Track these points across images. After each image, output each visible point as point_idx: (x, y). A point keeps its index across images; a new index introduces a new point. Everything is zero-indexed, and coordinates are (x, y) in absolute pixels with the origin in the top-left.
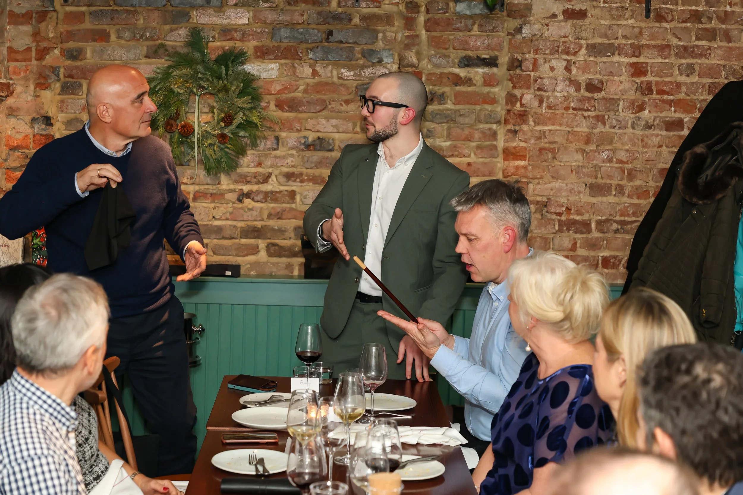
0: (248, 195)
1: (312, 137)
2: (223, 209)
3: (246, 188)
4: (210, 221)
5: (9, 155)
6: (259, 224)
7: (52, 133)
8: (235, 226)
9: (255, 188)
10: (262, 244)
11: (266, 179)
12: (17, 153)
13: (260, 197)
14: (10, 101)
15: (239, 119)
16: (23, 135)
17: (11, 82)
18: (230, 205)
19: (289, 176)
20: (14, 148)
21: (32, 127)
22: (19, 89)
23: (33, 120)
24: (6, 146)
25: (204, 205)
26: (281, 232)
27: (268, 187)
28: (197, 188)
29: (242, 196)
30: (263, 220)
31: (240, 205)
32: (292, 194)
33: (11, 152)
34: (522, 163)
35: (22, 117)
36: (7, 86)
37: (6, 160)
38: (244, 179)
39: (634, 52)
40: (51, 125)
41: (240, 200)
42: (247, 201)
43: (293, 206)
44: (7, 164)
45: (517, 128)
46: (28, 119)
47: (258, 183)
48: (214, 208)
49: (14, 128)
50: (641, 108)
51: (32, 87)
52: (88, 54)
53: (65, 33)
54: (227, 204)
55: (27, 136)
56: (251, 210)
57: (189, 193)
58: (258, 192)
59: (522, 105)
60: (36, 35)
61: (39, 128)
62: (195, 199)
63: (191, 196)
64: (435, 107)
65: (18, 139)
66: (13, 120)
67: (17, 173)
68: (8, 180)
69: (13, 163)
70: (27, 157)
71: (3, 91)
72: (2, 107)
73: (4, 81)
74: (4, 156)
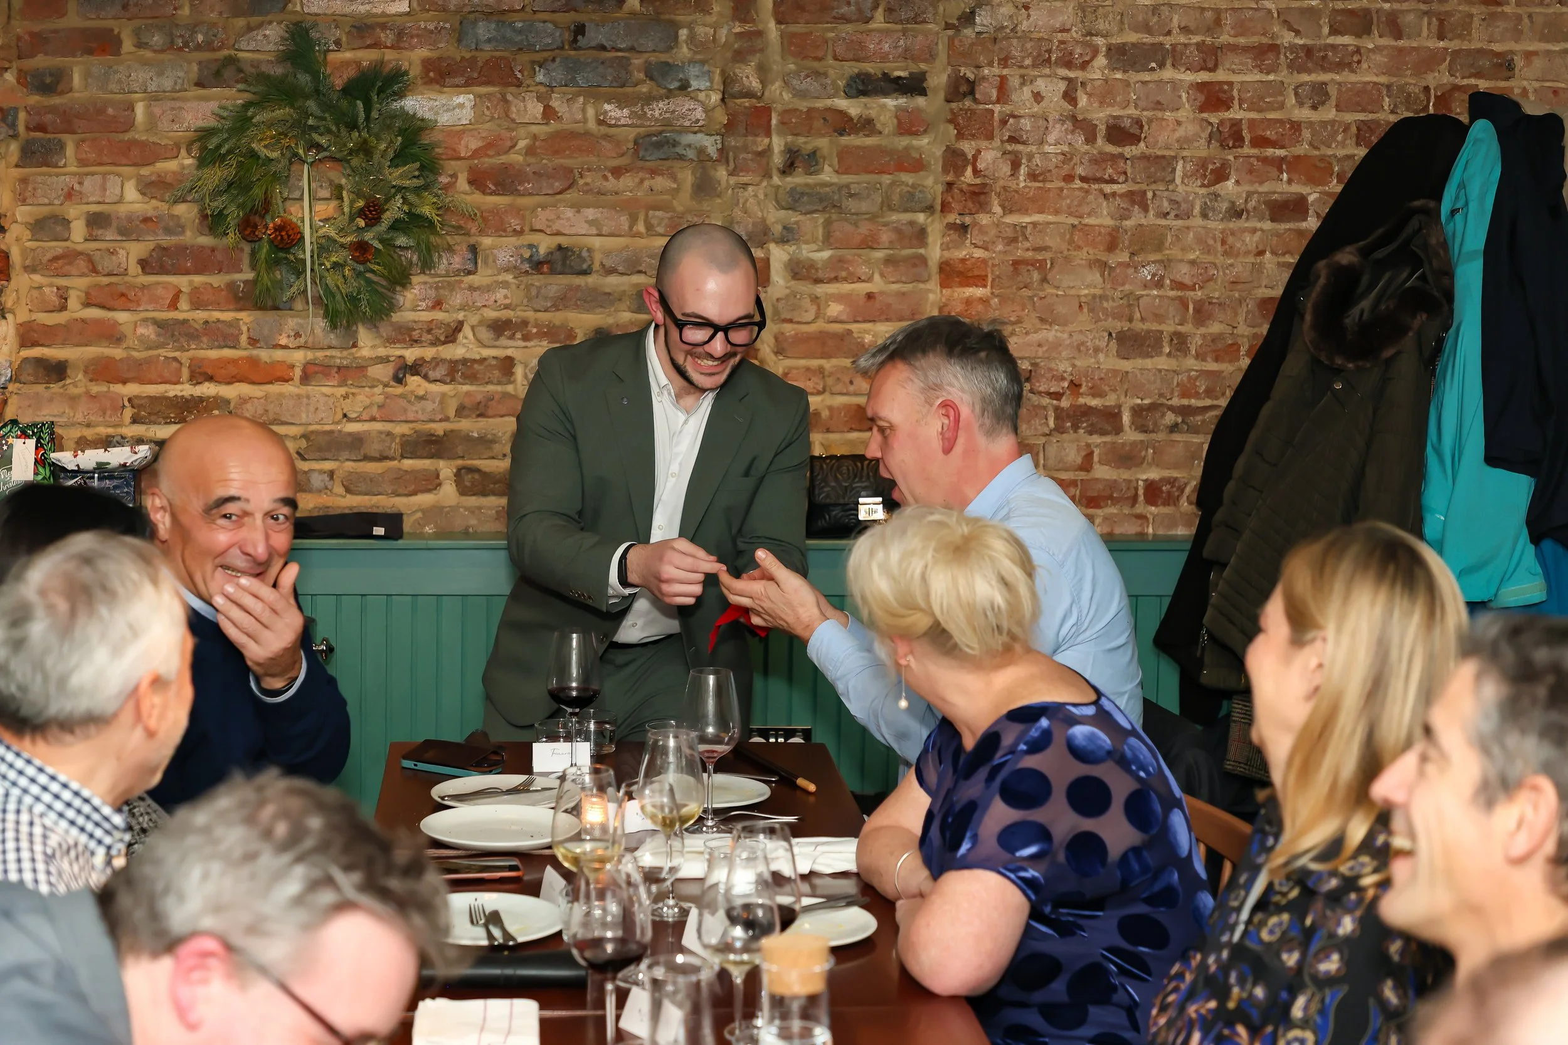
0: (415, 368)
1: (545, 245)
2: (363, 399)
3: (411, 354)
4: (337, 423)
6: (439, 428)
7: (4, 248)
8: (389, 434)
9: (429, 353)
10: (446, 469)
11: (452, 334)
13: (440, 372)
15: (395, 210)
18: (379, 389)
19: (500, 328)
25: (324, 390)
26: (485, 442)
27: (456, 351)
28: (310, 355)
29: (404, 371)
30: (446, 419)
31: (399, 390)
32: (507, 365)
34: (979, 292)
38: (407, 335)
39: (1205, 61)
40: (3, 230)
41: (399, 380)
42: (414, 381)
43: (510, 388)
45: (967, 220)
47: (435, 343)
48: (346, 397)
50: (1220, 174)
52: (77, 80)
53: (27, 37)
54: (372, 387)
56: (422, 398)
57: (292, 367)
58: (437, 362)
59: (976, 172)
62: (306, 379)
63: (298, 372)
64: (798, 179)
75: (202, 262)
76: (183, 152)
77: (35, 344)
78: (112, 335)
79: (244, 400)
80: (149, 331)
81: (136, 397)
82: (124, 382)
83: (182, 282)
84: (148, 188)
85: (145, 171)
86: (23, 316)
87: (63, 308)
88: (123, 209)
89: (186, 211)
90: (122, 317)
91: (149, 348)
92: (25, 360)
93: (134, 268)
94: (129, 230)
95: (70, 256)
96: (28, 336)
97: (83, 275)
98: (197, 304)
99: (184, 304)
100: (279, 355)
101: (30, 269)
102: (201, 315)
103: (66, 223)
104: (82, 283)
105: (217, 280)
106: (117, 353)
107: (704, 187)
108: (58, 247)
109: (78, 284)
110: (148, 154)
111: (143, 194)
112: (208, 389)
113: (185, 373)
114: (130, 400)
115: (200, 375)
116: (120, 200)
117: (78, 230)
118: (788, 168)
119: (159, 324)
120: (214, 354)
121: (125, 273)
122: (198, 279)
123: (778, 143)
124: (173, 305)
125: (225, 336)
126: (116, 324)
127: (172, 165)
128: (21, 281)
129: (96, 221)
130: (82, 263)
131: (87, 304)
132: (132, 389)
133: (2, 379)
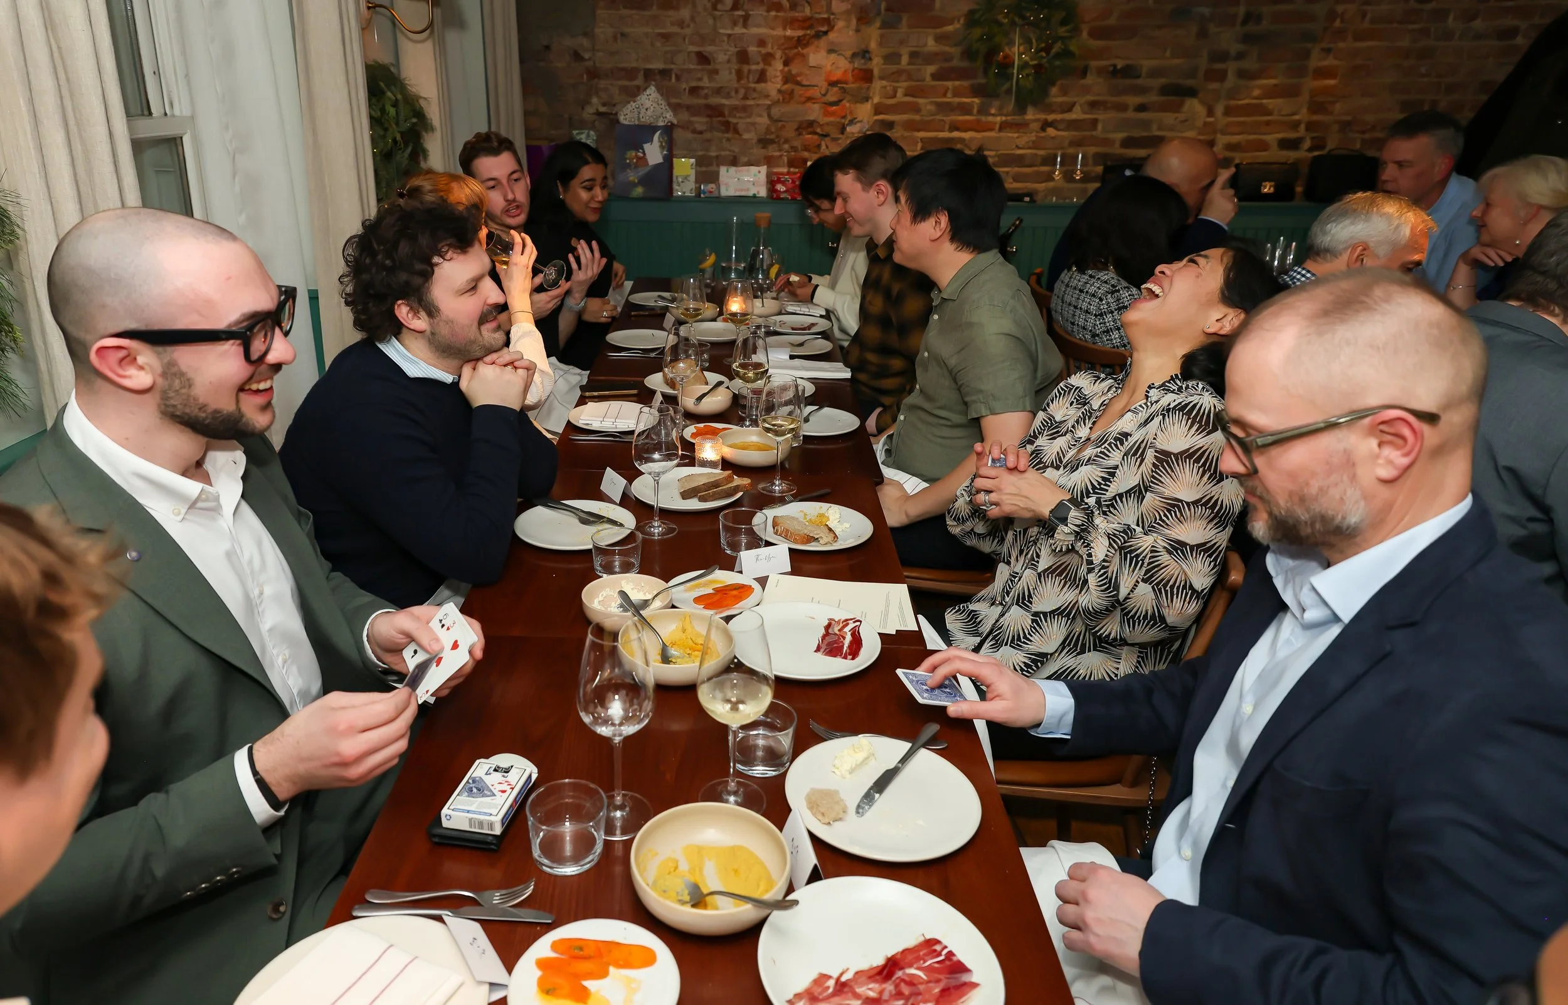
0: (1051, 124)
1: (1120, 64)
2: (1024, 140)
3: (1051, 117)
4: (1013, 150)
5: (827, 91)
7: (871, 67)
8: (1036, 154)
9: (1059, 117)
10: (1059, 171)
11: (1070, 108)
12: (835, 89)
13: (1061, 126)
14: (832, 36)
15: (1057, 48)
16: (843, 70)
17: (832, 17)
18: (1034, 134)
19: (1093, 105)
20: (833, 84)
21: (852, 62)
22: (840, 24)
23: (854, 55)
24: (826, 81)
25: (1010, 135)
27: (1073, 116)
28: (1004, 118)
29: (1046, 125)
30: (1062, 148)
31: (1043, 134)
32: (1094, 123)
33: (830, 87)
34: (1332, 82)
35: (843, 53)
36: (827, 21)
37: (824, 95)
38: (1050, 109)
40: (870, 59)
41: (1043, 129)
42: (1051, 131)
43: (1094, 133)
44: (826, 99)
45: (1332, 46)
46: (849, 53)
47: (1063, 112)
48: (1018, 138)
49: (834, 63)
50: (1473, 18)
51: (854, 21)
54: (1031, 133)
55: (846, 71)
56: (1053, 138)
57: (996, 123)
58: (1062, 121)
59: (1342, 21)
61: (858, 62)
62: (1001, 129)
63: (998, 126)
64: (1251, 28)
65: (838, 75)
66: (833, 56)
67: (834, 107)
68: (827, 114)
69: (831, 98)
70: (844, 90)
71: (823, 26)
72: (823, 42)
73: (825, 16)
74: (823, 92)
75: (960, 74)
76: (956, 22)
77: (881, 113)
78: (916, 109)
79: (972, 139)
80: (931, 108)
81: (924, 138)
82: (919, 131)
83: (949, 84)
84: (939, 39)
85: (938, 31)
86: (876, 100)
87: (894, 96)
88: (926, 49)
89: (955, 51)
90: (921, 101)
91: (932, 115)
92: (876, 121)
93: (928, 78)
94: (929, 59)
95: (900, 72)
96: (878, 110)
97: (905, 81)
98: (956, 94)
99: (949, 95)
100: (990, 118)
101: (882, 78)
102: (957, 100)
103: (900, 56)
104: (905, 84)
105: (966, 83)
106: (917, 117)
107: (1203, 34)
108: (894, 68)
109: (903, 85)
110: (939, 22)
111: (936, 42)
112: (956, 134)
113: (947, 127)
114: (921, 139)
115: (954, 127)
116: (925, 45)
117: (905, 60)
118: (1245, 22)
119: (938, 105)
120: (961, 118)
121: (923, 80)
122: (957, 83)
123: (1242, 10)
124: (945, 95)
125: (965, 109)
126: (917, 104)
127: (950, 28)
128: (878, 84)
129: (914, 55)
130: (904, 77)
131: (906, 95)
132: (922, 134)
133: (865, 130)
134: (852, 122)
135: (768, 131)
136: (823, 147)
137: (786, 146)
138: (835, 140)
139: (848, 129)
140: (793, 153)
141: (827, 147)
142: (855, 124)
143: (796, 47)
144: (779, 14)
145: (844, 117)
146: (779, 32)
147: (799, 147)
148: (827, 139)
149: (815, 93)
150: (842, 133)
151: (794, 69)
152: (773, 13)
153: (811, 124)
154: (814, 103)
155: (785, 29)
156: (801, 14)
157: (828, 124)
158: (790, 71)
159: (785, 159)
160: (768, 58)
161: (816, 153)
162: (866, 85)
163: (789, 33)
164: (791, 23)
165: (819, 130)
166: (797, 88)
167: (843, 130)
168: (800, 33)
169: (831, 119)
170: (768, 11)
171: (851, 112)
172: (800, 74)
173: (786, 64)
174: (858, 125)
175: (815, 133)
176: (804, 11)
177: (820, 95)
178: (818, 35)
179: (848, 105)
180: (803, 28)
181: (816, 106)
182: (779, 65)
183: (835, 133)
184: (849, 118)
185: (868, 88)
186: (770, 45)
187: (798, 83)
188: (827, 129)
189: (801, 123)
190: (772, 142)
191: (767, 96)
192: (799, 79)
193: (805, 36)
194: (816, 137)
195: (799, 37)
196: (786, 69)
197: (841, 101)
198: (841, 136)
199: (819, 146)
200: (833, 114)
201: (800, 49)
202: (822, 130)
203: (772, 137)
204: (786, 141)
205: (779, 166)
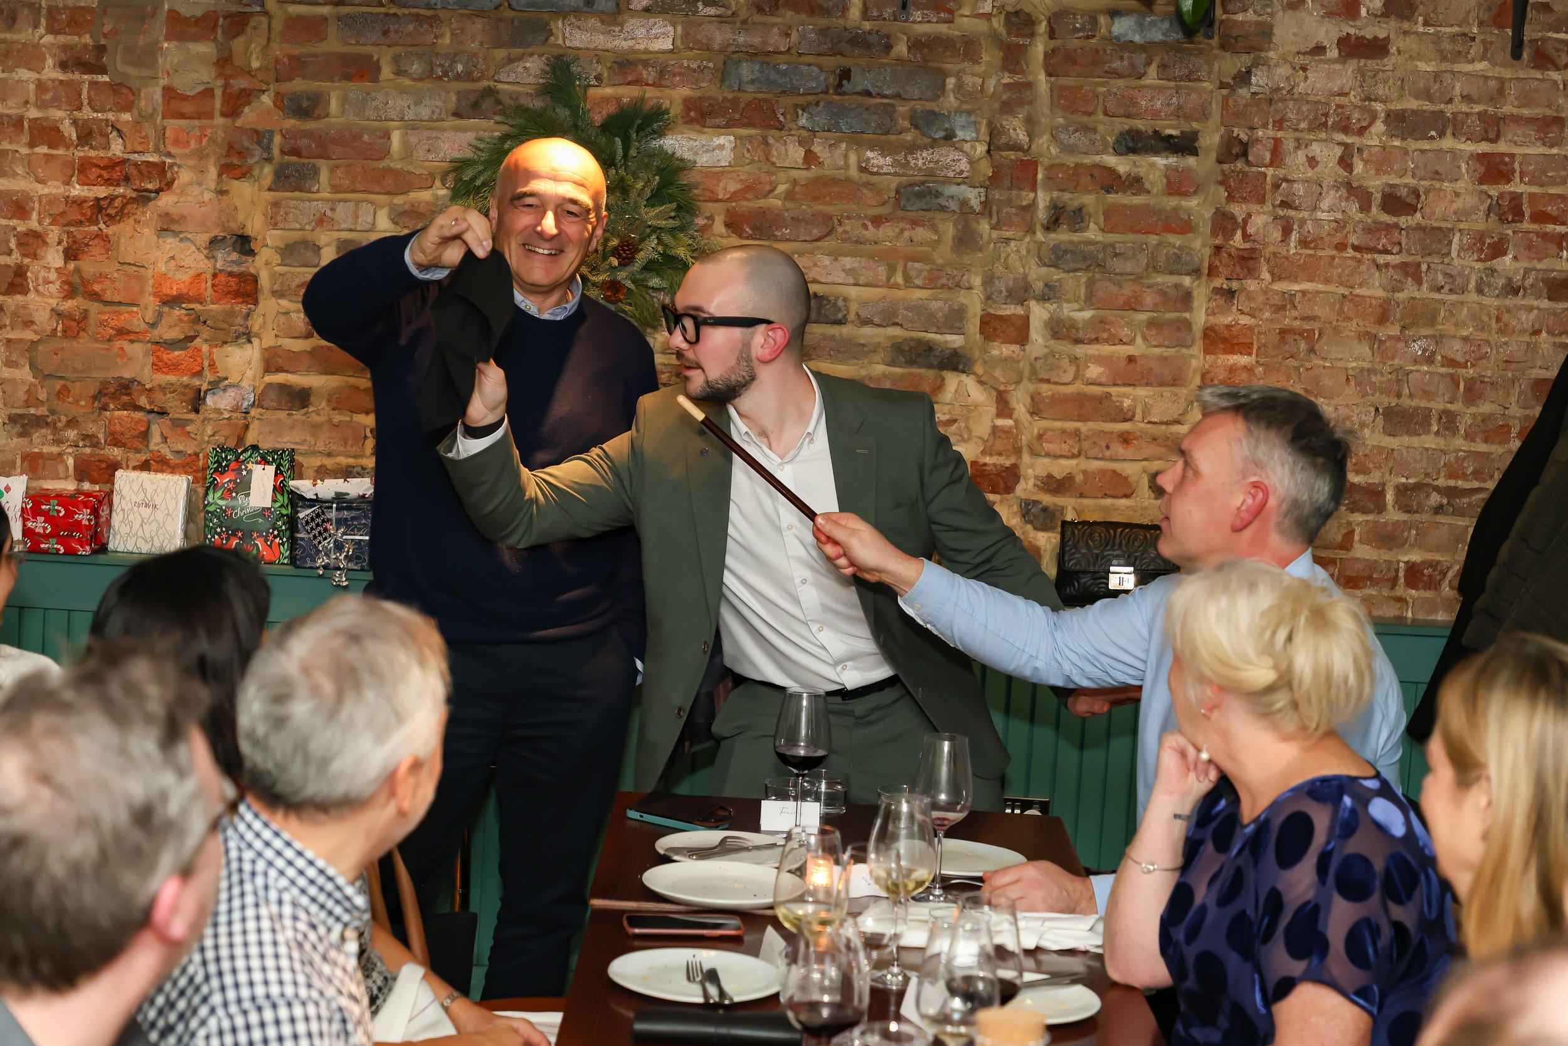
5: (160, 315)
7: (253, 271)
12: (177, 312)
14: (166, 201)
15: (649, 250)
16: (192, 272)
17: (169, 161)
20: (172, 301)
21: (211, 257)
22: (184, 176)
23: (214, 242)
24: (155, 295)
33: (166, 309)
34: (1244, 360)
35: (189, 236)
36: (160, 169)
37: (153, 325)
39: (1486, 131)
40: (252, 253)
44: (156, 334)
45: (1233, 285)
46: (203, 239)
49: (173, 258)
51: (213, 172)
52: (334, 105)
53: (285, 60)
55: (199, 275)
59: (1246, 238)
60: (224, 62)
61: (225, 259)
64: (1062, 236)
65: (180, 281)
66: (170, 242)
67: (177, 353)
68: (157, 367)
69: (169, 331)
70: (197, 319)
71: (150, 179)
72: (149, 214)
73: (153, 158)
74: (150, 316)
76: (438, 183)
77: (279, 370)
84: (400, 217)
85: (398, 200)
86: (269, 340)
92: (269, 385)
96: (272, 362)
101: (278, 294)
103: (316, 249)
107: (965, 240)
110: (402, 182)
111: (395, 223)
118: (1053, 224)
123: (1043, 198)
127: (426, 195)
128: (268, 306)
133: (246, 404)
134: (215, 385)
135: (31, 399)
136: (156, 438)
137: (72, 434)
138: (179, 425)
139: (210, 400)
140: (88, 450)
141: (165, 439)
142: (225, 390)
143: (93, 221)
144: (55, 152)
145: (199, 374)
146: (54, 188)
147: (101, 436)
148: (164, 420)
149: (137, 320)
150: (197, 411)
151: (89, 266)
152: (43, 150)
153: (125, 387)
154: (132, 341)
155: (67, 183)
156: (102, 154)
157: (162, 388)
158: (78, 270)
159: (71, 462)
160: (32, 242)
161: (138, 451)
162: (244, 308)
163: (77, 190)
164: (83, 170)
165: (143, 401)
166: (94, 307)
167: (196, 402)
168: (101, 192)
169: (172, 378)
170: (32, 144)
171: (212, 365)
172: (101, 277)
173: (71, 254)
174: (231, 393)
175: (139, 408)
176: (107, 146)
177: (143, 326)
178: (144, 198)
179: (205, 348)
180: (108, 182)
181: (137, 350)
182: (54, 258)
183: (178, 409)
184: (209, 376)
185: (247, 316)
186: (35, 215)
187: (95, 297)
188: (160, 399)
189: (104, 384)
190: (39, 422)
191: (29, 323)
192: (97, 288)
193: (111, 199)
194: (139, 415)
195: (97, 199)
196: (72, 266)
197: (191, 339)
198: (192, 416)
199: (145, 435)
200: (174, 367)
201: (102, 226)
202: (151, 403)
203: (42, 411)
204: (72, 423)
205: (57, 477)
